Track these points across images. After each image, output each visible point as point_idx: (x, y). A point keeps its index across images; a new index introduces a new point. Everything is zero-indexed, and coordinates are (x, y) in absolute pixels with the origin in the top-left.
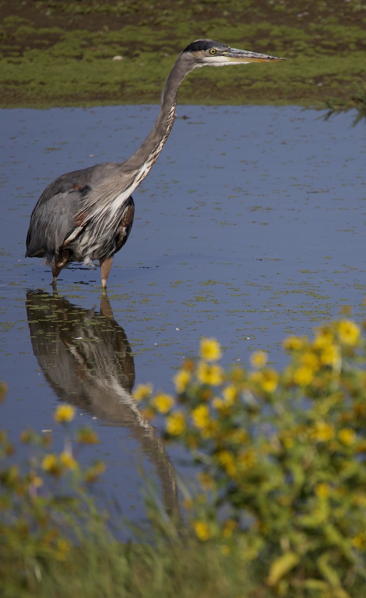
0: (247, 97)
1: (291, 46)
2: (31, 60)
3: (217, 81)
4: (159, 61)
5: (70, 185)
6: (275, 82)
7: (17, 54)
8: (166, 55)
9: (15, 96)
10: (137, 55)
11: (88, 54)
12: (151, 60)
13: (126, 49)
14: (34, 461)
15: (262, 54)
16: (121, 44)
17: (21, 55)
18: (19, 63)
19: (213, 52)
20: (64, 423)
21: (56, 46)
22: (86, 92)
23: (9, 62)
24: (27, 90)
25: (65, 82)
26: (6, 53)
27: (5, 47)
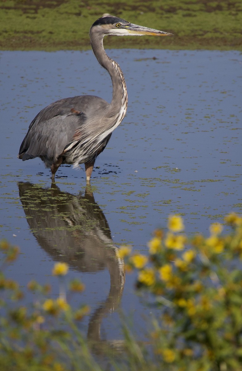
0: (200, 44)
1: (234, 7)
2: (43, 16)
3: (179, 32)
4: (136, 17)
5: (69, 109)
6: (221, 33)
7: (33, 11)
8: (142, 13)
9: (31, 41)
10: (121, 13)
11: (85, 11)
12: (130, 16)
13: (113, 8)
14: (37, 304)
15: (155, 30)
16: (109, 5)
17: (36, 12)
18: (35, 18)
19: (118, 25)
20: (60, 276)
21: (62, 6)
22: (83, 39)
23: (28, 17)
24: (40, 37)
25: (67, 32)
26: (25, 11)
27: (24, 6)
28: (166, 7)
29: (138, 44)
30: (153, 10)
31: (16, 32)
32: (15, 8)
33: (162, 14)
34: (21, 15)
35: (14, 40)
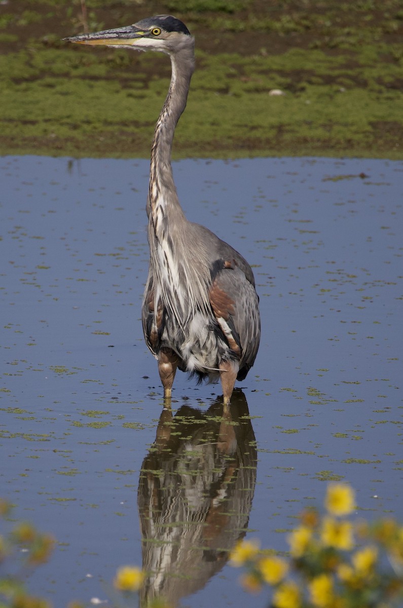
2: (159, 93)
4: (331, 97)
7: (140, 84)
8: (342, 89)
9: (133, 141)
10: (303, 89)
11: (237, 86)
12: (321, 96)
13: (288, 80)
16: (282, 73)
17: (146, 87)
18: (142, 97)
22: (230, 137)
23: (130, 95)
25: (202, 124)
26: (126, 84)
27: (125, 75)
28: (388, 79)
29: (333, 147)
30: (363, 84)
31: (107, 123)
32: (107, 79)
33: (380, 92)
34: (117, 92)
35: (102, 139)
